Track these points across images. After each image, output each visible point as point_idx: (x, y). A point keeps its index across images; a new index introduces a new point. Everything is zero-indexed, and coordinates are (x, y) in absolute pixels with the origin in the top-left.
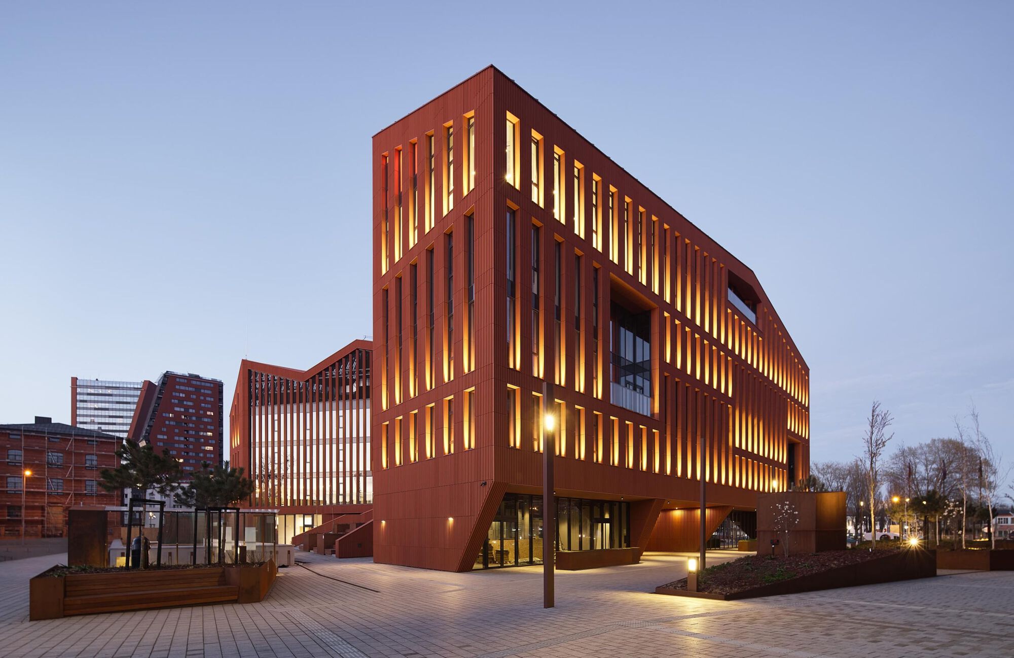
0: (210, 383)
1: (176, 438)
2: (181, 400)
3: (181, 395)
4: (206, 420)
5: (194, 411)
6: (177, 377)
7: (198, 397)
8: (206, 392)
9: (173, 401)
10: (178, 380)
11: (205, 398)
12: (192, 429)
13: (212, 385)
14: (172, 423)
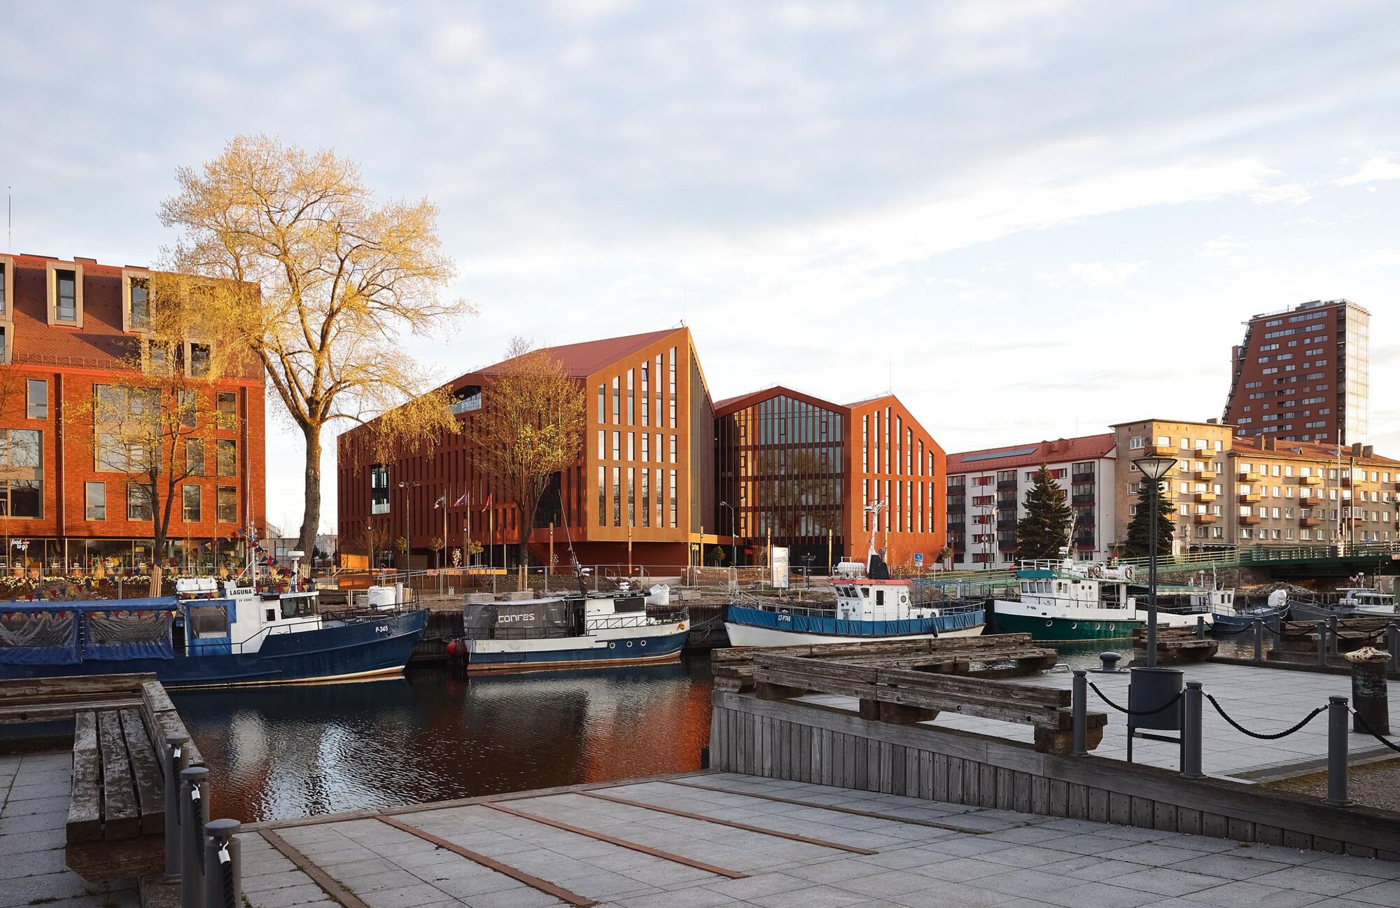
0: (1322, 311)
1: (1266, 418)
2: (1272, 355)
3: (1273, 347)
4: (1314, 377)
5: (1294, 367)
6: (1268, 321)
7: (1300, 342)
8: (1315, 328)
9: (1260, 360)
10: (1268, 325)
11: (1312, 340)
12: (1291, 398)
13: (1325, 314)
14: (1259, 396)
